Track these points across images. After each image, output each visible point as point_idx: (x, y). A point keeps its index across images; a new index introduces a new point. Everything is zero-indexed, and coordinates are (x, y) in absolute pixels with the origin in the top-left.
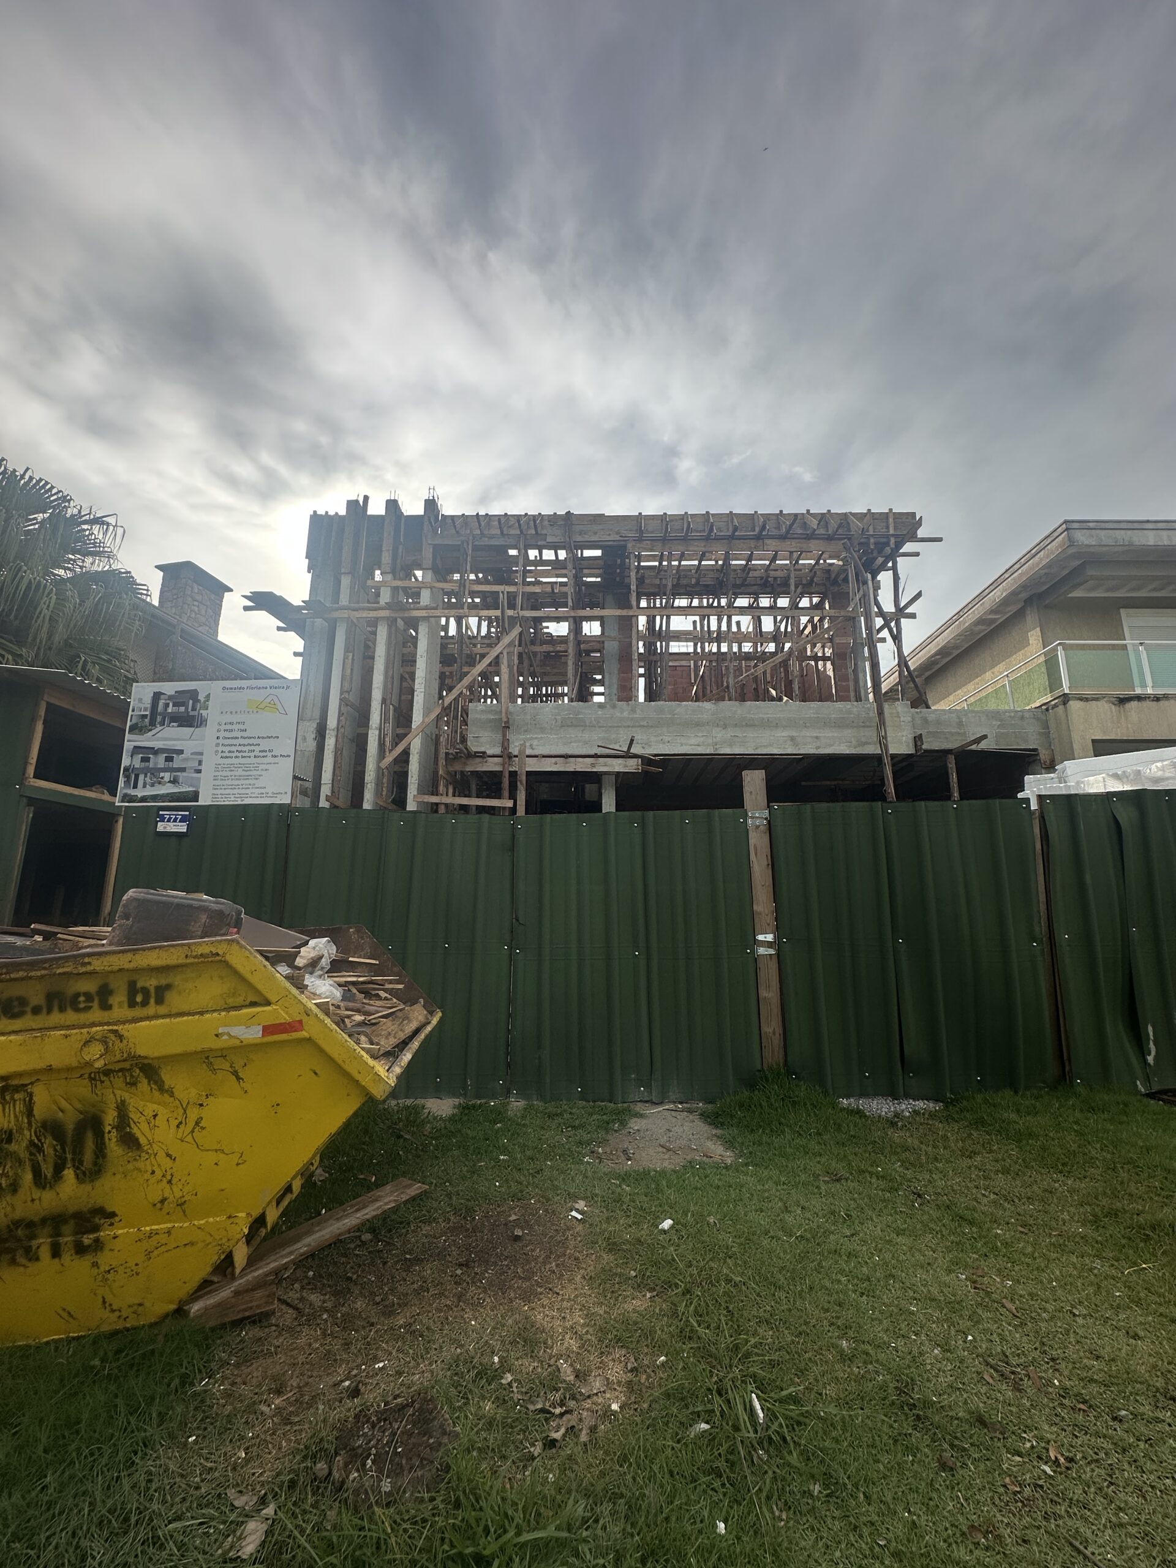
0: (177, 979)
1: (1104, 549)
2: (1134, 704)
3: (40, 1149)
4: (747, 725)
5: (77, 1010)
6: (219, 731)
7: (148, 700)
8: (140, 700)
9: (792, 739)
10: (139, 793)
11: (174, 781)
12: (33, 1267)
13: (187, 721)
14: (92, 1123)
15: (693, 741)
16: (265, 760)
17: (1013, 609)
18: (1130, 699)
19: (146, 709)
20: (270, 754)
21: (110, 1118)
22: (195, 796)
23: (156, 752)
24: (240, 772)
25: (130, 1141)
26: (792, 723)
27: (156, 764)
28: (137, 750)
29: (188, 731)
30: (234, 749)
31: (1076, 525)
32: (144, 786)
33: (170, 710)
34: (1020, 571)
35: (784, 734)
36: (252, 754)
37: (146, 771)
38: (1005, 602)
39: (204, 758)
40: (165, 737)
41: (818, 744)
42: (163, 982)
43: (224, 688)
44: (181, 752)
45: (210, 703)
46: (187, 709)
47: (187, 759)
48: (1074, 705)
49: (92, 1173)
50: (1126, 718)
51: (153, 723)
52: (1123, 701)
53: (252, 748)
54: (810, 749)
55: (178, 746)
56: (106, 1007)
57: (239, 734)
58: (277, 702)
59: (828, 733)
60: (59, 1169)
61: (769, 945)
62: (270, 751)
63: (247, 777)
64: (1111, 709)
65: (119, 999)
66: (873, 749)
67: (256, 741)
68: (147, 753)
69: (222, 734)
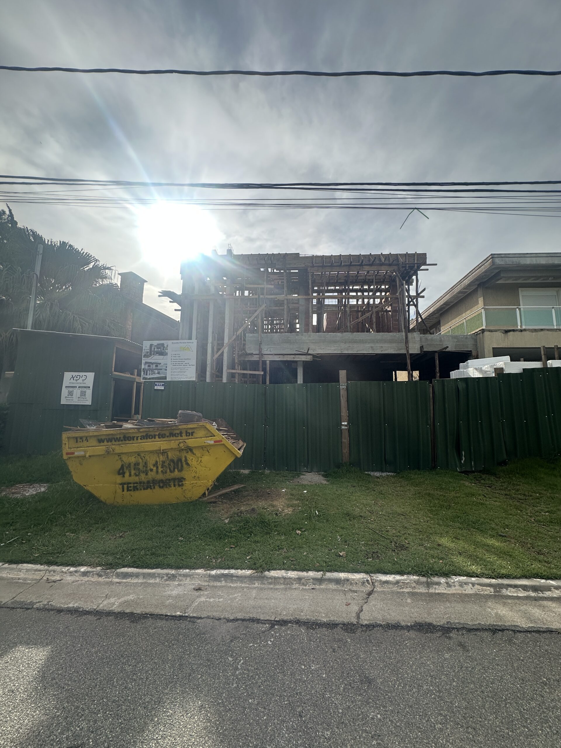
0: (195, 431)
1: (508, 266)
2: (511, 333)
3: (170, 465)
4: (354, 342)
5: (176, 437)
7: (148, 347)
8: (146, 347)
9: (372, 347)
10: (148, 377)
11: (159, 373)
12: (170, 488)
13: (162, 354)
14: (180, 460)
15: (333, 348)
16: (186, 366)
17: (474, 287)
18: (510, 331)
20: (188, 365)
21: (183, 459)
22: (166, 378)
23: (152, 364)
24: (179, 370)
25: (188, 464)
26: (372, 341)
27: (152, 367)
28: (146, 363)
29: (162, 357)
30: (177, 363)
31: (496, 256)
32: (149, 375)
33: (156, 350)
34: (475, 273)
35: (369, 345)
36: (183, 365)
37: (149, 370)
38: (469, 285)
39: (168, 366)
40: (155, 359)
41: (382, 349)
42: (193, 431)
44: (160, 364)
46: (161, 350)
47: (162, 366)
48: (486, 334)
49: (181, 470)
50: (507, 339)
51: (151, 354)
52: (507, 332)
53: (183, 362)
54: (378, 352)
55: (159, 361)
56: (181, 436)
57: (178, 358)
58: (189, 348)
59: (386, 345)
60: (174, 469)
61: (346, 426)
62: (188, 363)
63: (181, 372)
64: (501, 335)
65: (184, 434)
66: (403, 351)
67: (183, 360)
68: (149, 364)
69: (173, 358)
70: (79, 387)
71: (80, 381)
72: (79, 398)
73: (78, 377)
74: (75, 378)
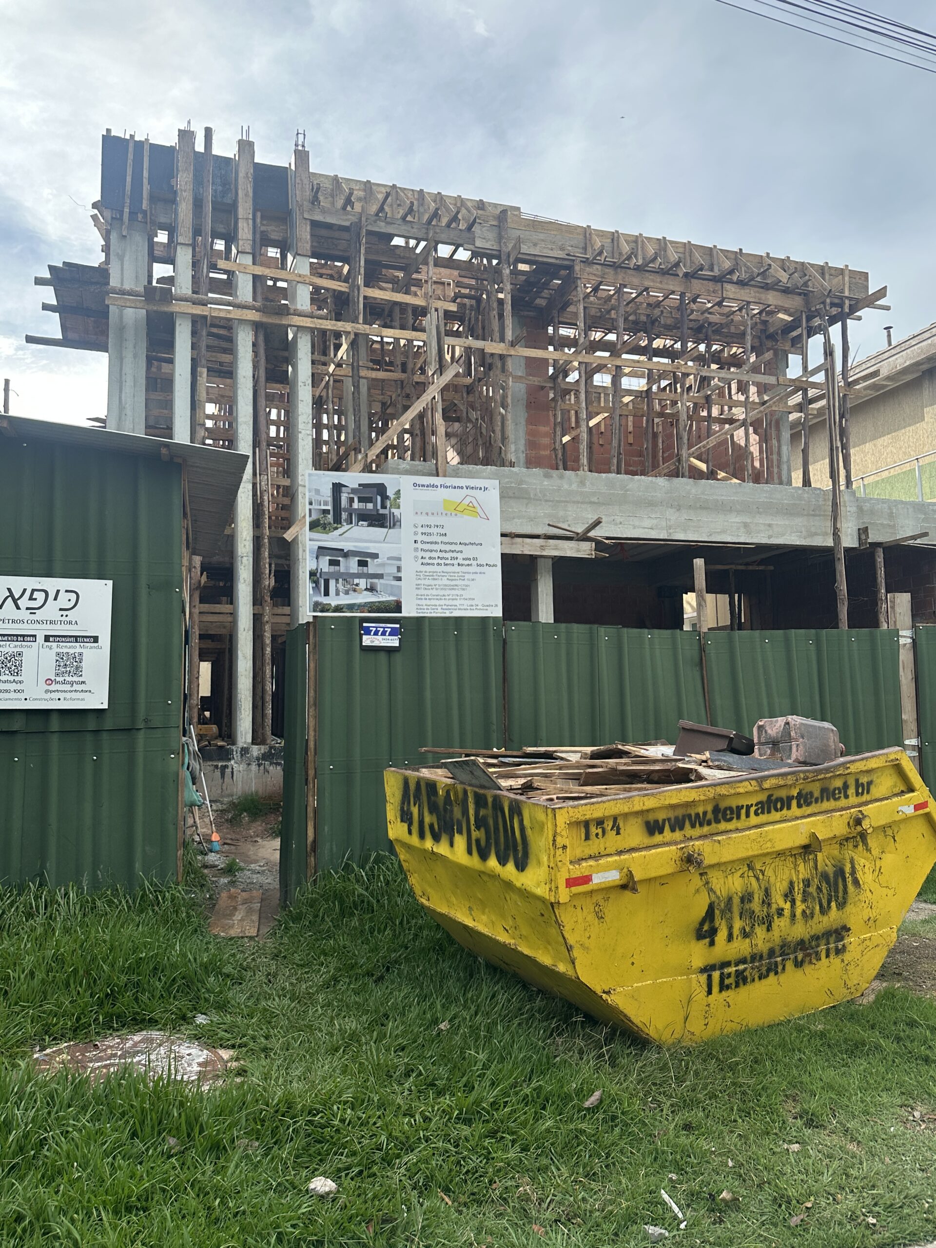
3: (821, 891)
6: (416, 533)
7: (326, 492)
8: (317, 492)
10: (333, 601)
11: (372, 589)
13: (378, 520)
16: (471, 569)
19: (326, 503)
20: (474, 563)
22: (398, 607)
23: (346, 555)
24: (445, 581)
26: (745, 508)
27: (347, 567)
28: (322, 551)
29: (378, 532)
30: (434, 555)
32: (337, 594)
33: (356, 505)
36: (455, 562)
37: (337, 576)
39: (403, 564)
40: (355, 537)
43: (415, 485)
44: (375, 556)
45: (402, 501)
46: (375, 505)
47: (383, 565)
49: (841, 906)
51: (337, 520)
53: (455, 555)
55: (372, 548)
56: (846, 797)
57: (439, 539)
58: (476, 504)
59: (779, 521)
62: (474, 559)
63: (453, 587)
65: (851, 791)
67: (458, 548)
68: (336, 555)
69: (420, 538)
70: (47, 638)
71: (51, 610)
72: (49, 681)
73: (40, 596)
74: (24, 603)
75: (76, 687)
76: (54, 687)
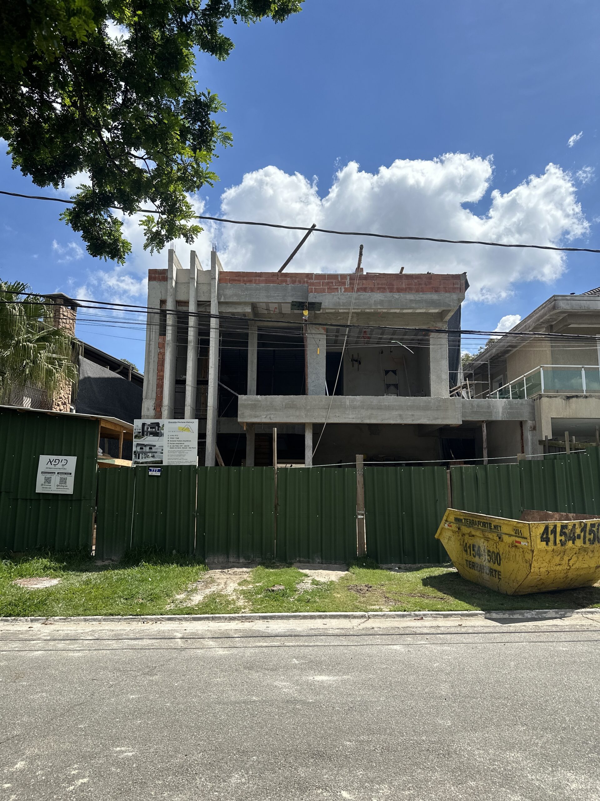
2: (575, 400)
4: (378, 409)
6: (168, 438)
7: (140, 426)
8: (137, 426)
9: (400, 416)
10: (141, 461)
11: (153, 457)
15: (351, 417)
16: (186, 449)
18: (573, 397)
19: (140, 430)
20: (188, 447)
22: (161, 462)
23: (145, 446)
24: (177, 453)
27: (146, 450)
28: (138, 445)
29: (156, 438)
30: (174, 445)
32: (142, 458)
37: (142, 453)
39: (164, 448)
40: (149, 440)
41: (413, 419)
43: (169, 422)
44: (155, 446)
45: (164, 428)
47: (157, 449)
48: (544, 400)
50: (569, 407)
51: (143, 435)
52: (568, 398)
53: (181, 445)
54: (409, 421)
55: (154, 443)
58: (189, 428)
63: (180, 456)
64: (562, 402)
66: (441, 421)
67: (183, 442)
68: (142, 446)
70: (58, 473)
71: (60, 466)
73: (57, 461)
74: (53, 463)
75: (64, 487)
76: (59, 487)
